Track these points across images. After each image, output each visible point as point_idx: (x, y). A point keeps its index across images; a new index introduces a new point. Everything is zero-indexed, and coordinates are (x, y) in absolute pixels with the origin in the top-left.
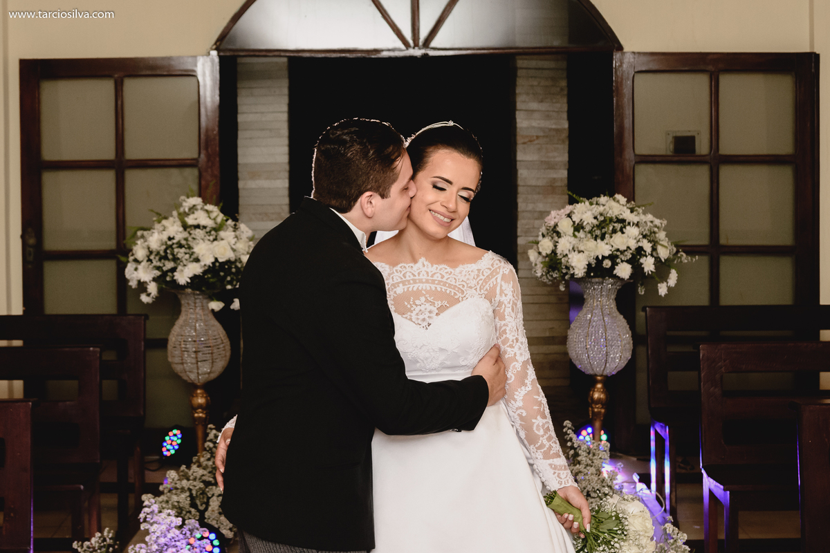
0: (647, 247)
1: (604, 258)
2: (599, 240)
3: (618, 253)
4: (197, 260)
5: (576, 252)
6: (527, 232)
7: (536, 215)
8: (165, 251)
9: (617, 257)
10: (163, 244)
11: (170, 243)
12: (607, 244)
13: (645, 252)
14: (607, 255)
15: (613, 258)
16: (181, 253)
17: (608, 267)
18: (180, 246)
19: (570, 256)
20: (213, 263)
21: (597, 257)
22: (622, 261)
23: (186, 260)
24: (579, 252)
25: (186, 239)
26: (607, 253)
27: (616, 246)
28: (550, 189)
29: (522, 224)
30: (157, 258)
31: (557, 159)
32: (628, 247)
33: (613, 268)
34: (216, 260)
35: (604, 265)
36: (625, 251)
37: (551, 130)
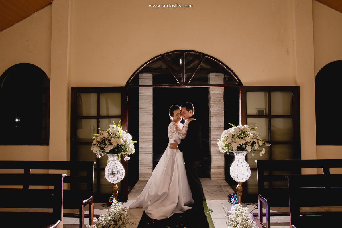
0: (256, 141)
1: (243, 144)
2: (241, 139)
3: (247, 143)
4: (112, 144)
5: (234, 143)
6: (213, 139)
7: (216, 135)
8: (102, 141)
9: (246, 144)
10: (101, 139)
11: (103, 139)
12: (244, 140)
13: (255, 142)
14: (243, 143)
15: (245, 144)
16: (106, 142)
17: (244, 147)
18: (107, 139)
19: (231, 144)
20: (117, 146)
21: (241, 144)
22: (248, 145)
23: (108, 144)
24: (235, 142)
25: (109, 138)
26: (244, 143)
27: (246, 141)
28: (219, 128)
29: (212, 137)
30: (100, 143)
31: (221, 120)
32: (250, 141)
33: (245, 148)
34: (118, 144)
35: (243, 147)
36: (249, 142)
37: (219, 113)
